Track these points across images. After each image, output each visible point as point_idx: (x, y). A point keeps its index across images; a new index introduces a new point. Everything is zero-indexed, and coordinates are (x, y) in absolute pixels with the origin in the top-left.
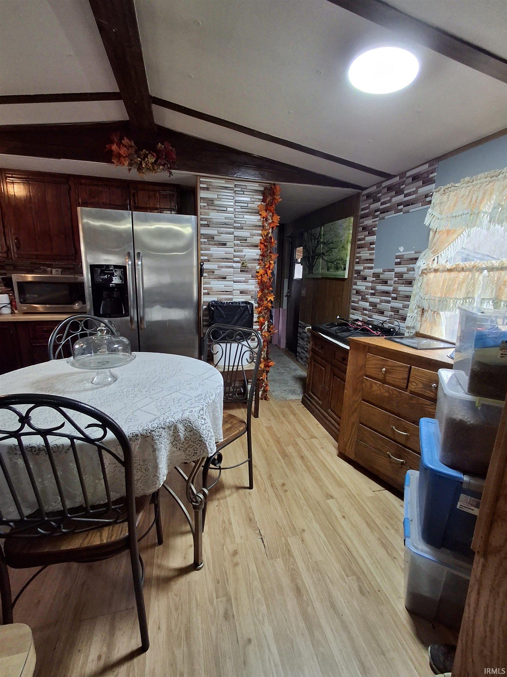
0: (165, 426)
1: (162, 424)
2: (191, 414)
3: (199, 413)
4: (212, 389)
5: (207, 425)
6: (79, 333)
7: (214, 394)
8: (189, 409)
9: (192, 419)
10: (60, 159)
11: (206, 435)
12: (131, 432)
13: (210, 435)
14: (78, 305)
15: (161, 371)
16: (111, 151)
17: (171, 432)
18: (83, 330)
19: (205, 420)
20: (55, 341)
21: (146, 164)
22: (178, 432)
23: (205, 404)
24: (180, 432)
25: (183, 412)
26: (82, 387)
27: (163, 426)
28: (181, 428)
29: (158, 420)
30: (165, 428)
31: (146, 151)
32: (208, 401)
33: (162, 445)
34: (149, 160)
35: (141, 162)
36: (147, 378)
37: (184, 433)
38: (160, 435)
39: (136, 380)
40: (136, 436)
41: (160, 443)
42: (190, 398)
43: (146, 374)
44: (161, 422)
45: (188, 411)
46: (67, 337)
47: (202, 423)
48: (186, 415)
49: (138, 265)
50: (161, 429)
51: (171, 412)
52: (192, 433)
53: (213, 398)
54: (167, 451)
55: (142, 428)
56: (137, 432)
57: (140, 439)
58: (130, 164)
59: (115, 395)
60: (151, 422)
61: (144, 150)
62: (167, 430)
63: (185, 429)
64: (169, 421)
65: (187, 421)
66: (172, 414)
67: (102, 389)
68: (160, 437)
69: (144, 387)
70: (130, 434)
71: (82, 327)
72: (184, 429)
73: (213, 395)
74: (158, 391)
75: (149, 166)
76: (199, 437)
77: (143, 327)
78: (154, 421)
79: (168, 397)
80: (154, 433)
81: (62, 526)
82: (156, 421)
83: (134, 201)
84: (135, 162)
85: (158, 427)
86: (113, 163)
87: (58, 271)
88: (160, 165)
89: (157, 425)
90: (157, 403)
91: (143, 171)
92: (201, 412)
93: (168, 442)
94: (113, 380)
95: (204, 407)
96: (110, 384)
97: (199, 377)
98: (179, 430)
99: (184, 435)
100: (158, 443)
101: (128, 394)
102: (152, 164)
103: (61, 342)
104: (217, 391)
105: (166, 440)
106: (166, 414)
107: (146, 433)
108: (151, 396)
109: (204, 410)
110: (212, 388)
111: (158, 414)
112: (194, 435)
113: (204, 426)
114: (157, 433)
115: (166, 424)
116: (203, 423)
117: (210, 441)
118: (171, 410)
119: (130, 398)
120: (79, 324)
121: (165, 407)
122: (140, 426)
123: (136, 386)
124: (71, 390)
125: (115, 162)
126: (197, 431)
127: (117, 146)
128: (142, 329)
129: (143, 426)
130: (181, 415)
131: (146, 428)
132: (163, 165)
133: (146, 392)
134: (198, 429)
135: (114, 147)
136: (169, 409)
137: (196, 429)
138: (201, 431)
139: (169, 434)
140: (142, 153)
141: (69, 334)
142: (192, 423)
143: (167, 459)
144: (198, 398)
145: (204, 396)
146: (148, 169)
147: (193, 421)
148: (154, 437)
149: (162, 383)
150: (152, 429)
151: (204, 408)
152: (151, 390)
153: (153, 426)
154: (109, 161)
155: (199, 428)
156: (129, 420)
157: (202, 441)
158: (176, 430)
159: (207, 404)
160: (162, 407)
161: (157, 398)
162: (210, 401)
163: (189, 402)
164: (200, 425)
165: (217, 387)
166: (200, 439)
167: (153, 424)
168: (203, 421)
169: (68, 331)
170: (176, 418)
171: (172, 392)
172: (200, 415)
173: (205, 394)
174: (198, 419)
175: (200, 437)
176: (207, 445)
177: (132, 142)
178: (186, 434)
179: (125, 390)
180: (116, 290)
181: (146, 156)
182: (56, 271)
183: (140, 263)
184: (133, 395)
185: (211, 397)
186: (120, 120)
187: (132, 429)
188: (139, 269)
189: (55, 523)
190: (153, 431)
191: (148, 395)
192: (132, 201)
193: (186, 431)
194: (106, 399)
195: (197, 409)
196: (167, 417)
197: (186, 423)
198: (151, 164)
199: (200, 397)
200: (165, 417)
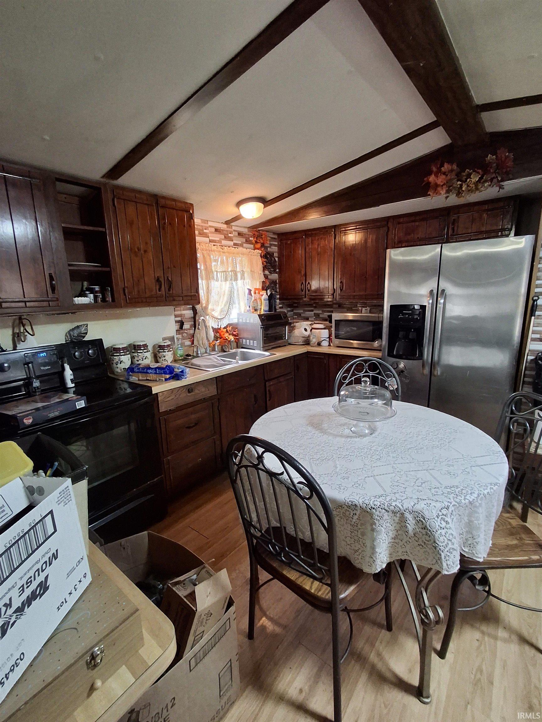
0: (389, 509)
1: (386, 505)
2: (428, 508)
3: (441, 511)
4: (479, 484)
5: (450, 531)
6: (362, 375)
7: (477, 492)
8: (429, 502)
9: (427, 514)
10: (379, 206)
11: (444, 544)
12: (352, 500)
13: (450, 546)
14: (377, 343)
15: (425, 436)
16: (429, 183)
17: (397, 519)
18: (366, 372)
19: (447, 522)
20: (340, 380)
21: (468, 186)
22: (405, 522)
23: (454, 503)
24: (408, 523)
25: (418, 501)
26: (341, 432)
27: (387, 509)
28: (411, 519)
29: (384, 498)
30: (388, 512)
31: (469, 170)
32: (461, 500)
33: (382, 528)
34: (472, 180)
35: (461, 185)
36: (404, 441)
37: (414, 526)
38: (382, 517)
39: (392, 439)
40: (355, 506)
41: (380, 525)
42: (439, 485)
43: (407, 435)
44: (385, 502)
45: (425, 502)
46: (350, 378)
47: (440, 525)
48: (419, 507)
49: (440, 304)
50: (383, 510)
51: (403, 495)
52: (424, 531)
53: (470, 498)
54: (390, 538)
55: (363, 500)
56: (357, 503)
57: (359, 511)
58: (448, 192)
59: (363, 450)
60: (375, 497)
61: (467, 170)
62: (390, 514)
63: (416, 523)
64: (394, 505)
65: (420, 515)
66: (403, 498)
67: (355, 439)
68: (380, 519)
69: (395, 451)
70: (350, 501)
71: (366, 369)
72: (414, 522)
73: (473, 494)
74: (407, 461)
75: (470, 187)
76: (432, 541)
77: (435, 374)
78: (379, 497)
79: (412, 473)
80: (374, 511)
81: (282, 554)
82: (381, 499)
83: (453, 229)
84: (454, 187)
85: (380, 507)
86: (429, 195)
87: (367, 310)
88: (486, 181)
89: (379, 504)
90: (396, 476)
91: (463, 195)
92: (444, 511)
93: (392, 528)
94: (371, 432)
95: (451, 506)
96: (364, 436)
97: (470, 460)
98: (407, 521)
99: (413, 529)
100: (377, 525)
101: (373, 454)
102: (476, 184)
103: (345, 381)
104: (484, 490)
105: (388, 524)
106: (397, 495)
107: (366, 507)
108: (394, 465)
109: (450, 510)
110: (480, 482)
111: (388, 490)
112: (427, 535)
113: (443, 532)
114: (378, 513)
115: (390, 507)
116: (443, 526)
117: (448, 554)
118: (406, 492)
119: (373, 460)
120: (364, 366)
121: (401, 485)
122: (363, 497)
123: (388, 446)
124: (332, 432)
125: (431, 194)
126: (431, 533)
127: (435, 176)
128: (435, 376)
129: (366, 498)
130: (413, 503)
131: (367, 502)
132: (491, 180)
133: (394, 457)
134: (433, 531)
135: (432, 178)
136: (403, 490)
137: (430, 529)
138: (436, 536)
139: (394, 520)
140: (464, 174)
141: (353, 375)
142: (426, 519)
143: (389, 545)
144: (449, 490)
145: (459, 489)
146: (469, 191)
147: (428, 517)
148: (374, 515)
149: (417, 452)
150: (373, 506)
151: (450, 508)
152: (400, 457)
153: (376, 503)
154: (425, 194)
155: (435, 530)
156: (357, 485)
157: (435, 548)
158: (402, 520)
159: (456, 504)
160: (398, 484)
161: (399, 471)
162: (463, 501)
163: (433, 490)
164: (437, 527)
165: (487, 485)
166: (433, 545)
167: (376, 501)
168: (444, 525)
169: (353, 372)
170: (405, 506)
171: (421, 468)
172: (440, 514)
173: (462, 488)
174: (436, 518)
175: (435, 542)
176: (443, 557)
177: (454, 166)
178: (416, 529)
179: (374, 448)
180: (412, 330)
181: (469, 176)
182: (365, 310)
183: (442, 301)
184: (378, 457)
185: (469, 496)
186: (444, 145)
187: (354, 497)
188: (440, 307)
189: (278, 548)
190: (374, 508)
191: (392, 463)
192: (451, 229)
193: (417, 525)
194: (353, 451)
195: (439, 505)
196: (395, 499)
197: (417, 516)
198: (474, 183)
199: (452, 489)
200: (393, 498)
